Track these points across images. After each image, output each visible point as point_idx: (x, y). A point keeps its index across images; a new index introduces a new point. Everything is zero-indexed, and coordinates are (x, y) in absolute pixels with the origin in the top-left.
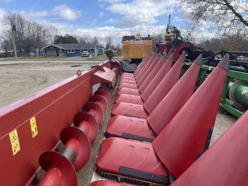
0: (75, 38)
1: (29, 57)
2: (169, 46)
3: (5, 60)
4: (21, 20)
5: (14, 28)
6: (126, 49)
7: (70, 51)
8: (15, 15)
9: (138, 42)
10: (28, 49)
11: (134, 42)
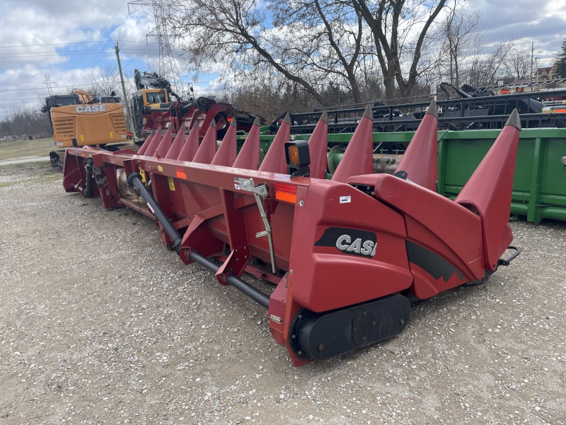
2: (180, 111)
6: (65, 124)
9: (93, 107)
11: (82, 108)
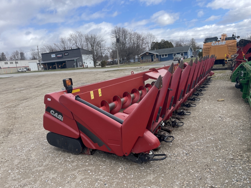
0: (170, 42)
1: (129, 64)
3: (111, 67)
4: (124, 32)
5: (118, 40)
6: (207, 51)
7: (163, 55)
8: (120, 28)
9: (220, 43)
10: (129, 57)
